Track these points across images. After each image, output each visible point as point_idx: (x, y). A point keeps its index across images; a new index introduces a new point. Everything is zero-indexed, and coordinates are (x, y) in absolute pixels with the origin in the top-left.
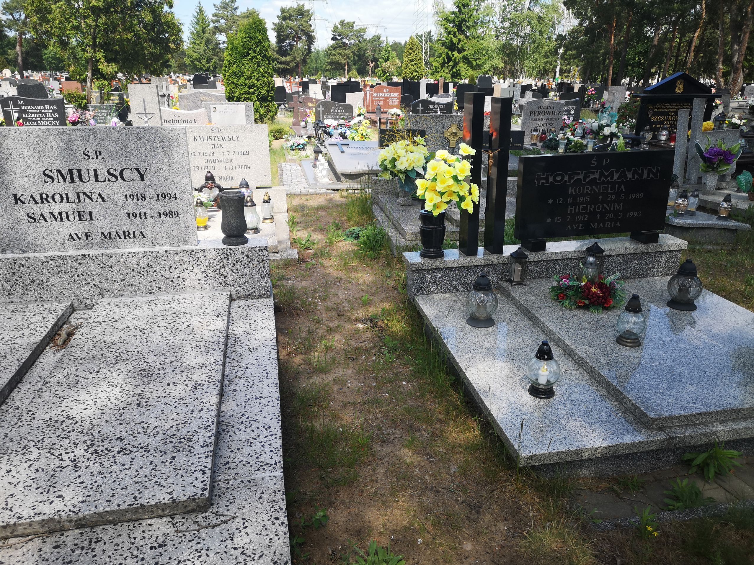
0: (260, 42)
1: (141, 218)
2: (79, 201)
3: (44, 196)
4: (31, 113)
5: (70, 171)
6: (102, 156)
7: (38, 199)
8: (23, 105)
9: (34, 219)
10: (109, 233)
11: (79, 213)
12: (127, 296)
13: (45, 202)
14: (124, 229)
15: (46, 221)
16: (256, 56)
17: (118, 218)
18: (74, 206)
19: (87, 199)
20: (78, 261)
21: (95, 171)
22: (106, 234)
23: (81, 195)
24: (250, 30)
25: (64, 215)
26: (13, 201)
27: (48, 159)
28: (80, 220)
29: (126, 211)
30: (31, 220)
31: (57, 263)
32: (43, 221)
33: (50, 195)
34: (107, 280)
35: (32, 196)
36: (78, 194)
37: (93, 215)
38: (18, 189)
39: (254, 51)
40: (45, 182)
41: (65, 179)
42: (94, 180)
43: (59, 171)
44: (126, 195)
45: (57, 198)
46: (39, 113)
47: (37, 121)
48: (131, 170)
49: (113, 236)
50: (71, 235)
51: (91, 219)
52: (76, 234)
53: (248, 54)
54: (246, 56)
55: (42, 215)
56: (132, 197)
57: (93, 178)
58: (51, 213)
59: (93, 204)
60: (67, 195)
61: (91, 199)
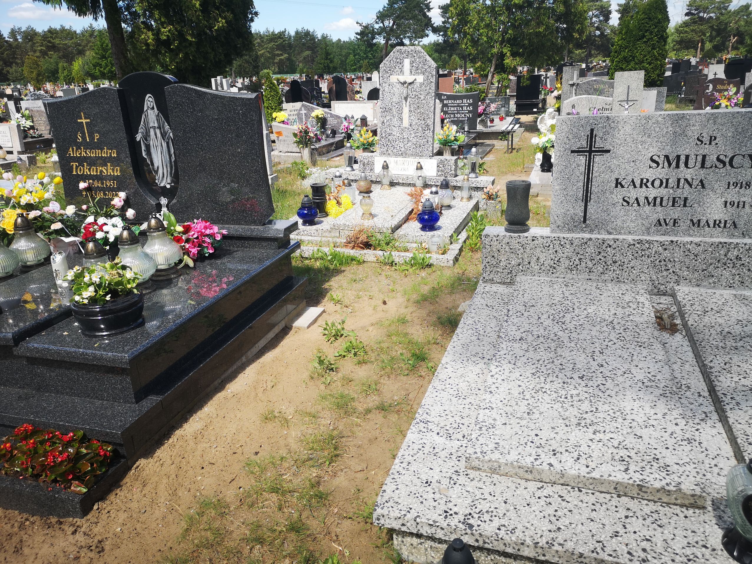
0: (659, 22)
1: (738, 206)
2: (678, 187)
3: (645, 181)
4: (451, 106)
5: (678, 157)
6: (716, 141)
7: (638, 184)
8: (446, 99)
9: (628, 203)
10: (699, 221)
11: (674, 198)
12: (704, 286)
13: (644, 186)
14: (717, 217)
15: (639, 205)
16: (652, 38)
17: (713, 206)
18: (671, 191)
19: (686, 185)
20: (664, 247)
21: (704, 157)
22: (695, 221)
23: (682, 181)
24: (650, 10)
25: (658, 200)
26: (614, 185)
27: (659, 144)
28: (673, 205)
29: (723, 199)
30: (625, 204)
31: (644, 247)
32: (636, 205)
33: (651, 180)
34: (688, 268)
35: (633, 181)
36: (679, 180)
37: (688, 202)
38: (622, 173)
39: (651, 33)
40: (650, 167)
41: (670, 165)
42: (700, 166)
43: (667, 157)
44: (729, 183)
45: (657, 183)
46: (458, 106)
47: (454, 114)
48: (744, 156)
49: (702, 224)
50: (659, 220)
51: (685, 205)
52: (665, 220)
53: (644, 36)
54: (640, 39)
55: (637, 199)
56: (736, 184)
57: (699, 165)
58: (647, 198)
59: (691, 190)
60: (667, 180)
61: (691, 185)
